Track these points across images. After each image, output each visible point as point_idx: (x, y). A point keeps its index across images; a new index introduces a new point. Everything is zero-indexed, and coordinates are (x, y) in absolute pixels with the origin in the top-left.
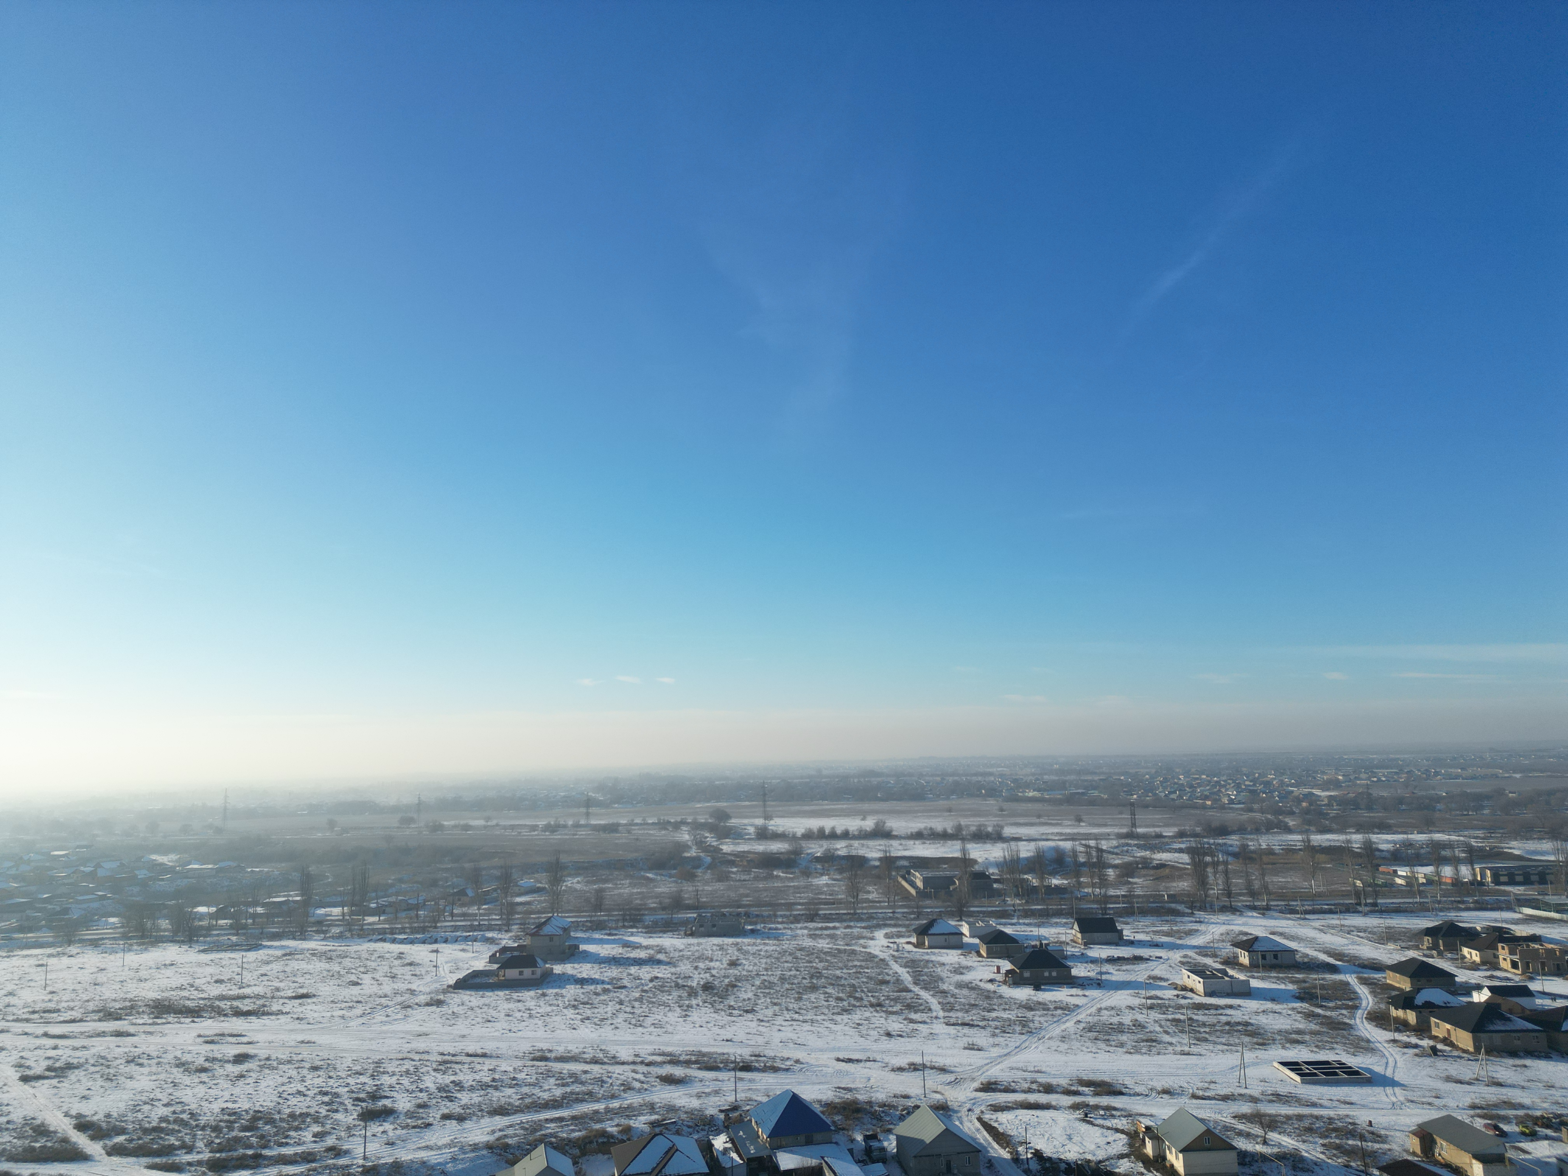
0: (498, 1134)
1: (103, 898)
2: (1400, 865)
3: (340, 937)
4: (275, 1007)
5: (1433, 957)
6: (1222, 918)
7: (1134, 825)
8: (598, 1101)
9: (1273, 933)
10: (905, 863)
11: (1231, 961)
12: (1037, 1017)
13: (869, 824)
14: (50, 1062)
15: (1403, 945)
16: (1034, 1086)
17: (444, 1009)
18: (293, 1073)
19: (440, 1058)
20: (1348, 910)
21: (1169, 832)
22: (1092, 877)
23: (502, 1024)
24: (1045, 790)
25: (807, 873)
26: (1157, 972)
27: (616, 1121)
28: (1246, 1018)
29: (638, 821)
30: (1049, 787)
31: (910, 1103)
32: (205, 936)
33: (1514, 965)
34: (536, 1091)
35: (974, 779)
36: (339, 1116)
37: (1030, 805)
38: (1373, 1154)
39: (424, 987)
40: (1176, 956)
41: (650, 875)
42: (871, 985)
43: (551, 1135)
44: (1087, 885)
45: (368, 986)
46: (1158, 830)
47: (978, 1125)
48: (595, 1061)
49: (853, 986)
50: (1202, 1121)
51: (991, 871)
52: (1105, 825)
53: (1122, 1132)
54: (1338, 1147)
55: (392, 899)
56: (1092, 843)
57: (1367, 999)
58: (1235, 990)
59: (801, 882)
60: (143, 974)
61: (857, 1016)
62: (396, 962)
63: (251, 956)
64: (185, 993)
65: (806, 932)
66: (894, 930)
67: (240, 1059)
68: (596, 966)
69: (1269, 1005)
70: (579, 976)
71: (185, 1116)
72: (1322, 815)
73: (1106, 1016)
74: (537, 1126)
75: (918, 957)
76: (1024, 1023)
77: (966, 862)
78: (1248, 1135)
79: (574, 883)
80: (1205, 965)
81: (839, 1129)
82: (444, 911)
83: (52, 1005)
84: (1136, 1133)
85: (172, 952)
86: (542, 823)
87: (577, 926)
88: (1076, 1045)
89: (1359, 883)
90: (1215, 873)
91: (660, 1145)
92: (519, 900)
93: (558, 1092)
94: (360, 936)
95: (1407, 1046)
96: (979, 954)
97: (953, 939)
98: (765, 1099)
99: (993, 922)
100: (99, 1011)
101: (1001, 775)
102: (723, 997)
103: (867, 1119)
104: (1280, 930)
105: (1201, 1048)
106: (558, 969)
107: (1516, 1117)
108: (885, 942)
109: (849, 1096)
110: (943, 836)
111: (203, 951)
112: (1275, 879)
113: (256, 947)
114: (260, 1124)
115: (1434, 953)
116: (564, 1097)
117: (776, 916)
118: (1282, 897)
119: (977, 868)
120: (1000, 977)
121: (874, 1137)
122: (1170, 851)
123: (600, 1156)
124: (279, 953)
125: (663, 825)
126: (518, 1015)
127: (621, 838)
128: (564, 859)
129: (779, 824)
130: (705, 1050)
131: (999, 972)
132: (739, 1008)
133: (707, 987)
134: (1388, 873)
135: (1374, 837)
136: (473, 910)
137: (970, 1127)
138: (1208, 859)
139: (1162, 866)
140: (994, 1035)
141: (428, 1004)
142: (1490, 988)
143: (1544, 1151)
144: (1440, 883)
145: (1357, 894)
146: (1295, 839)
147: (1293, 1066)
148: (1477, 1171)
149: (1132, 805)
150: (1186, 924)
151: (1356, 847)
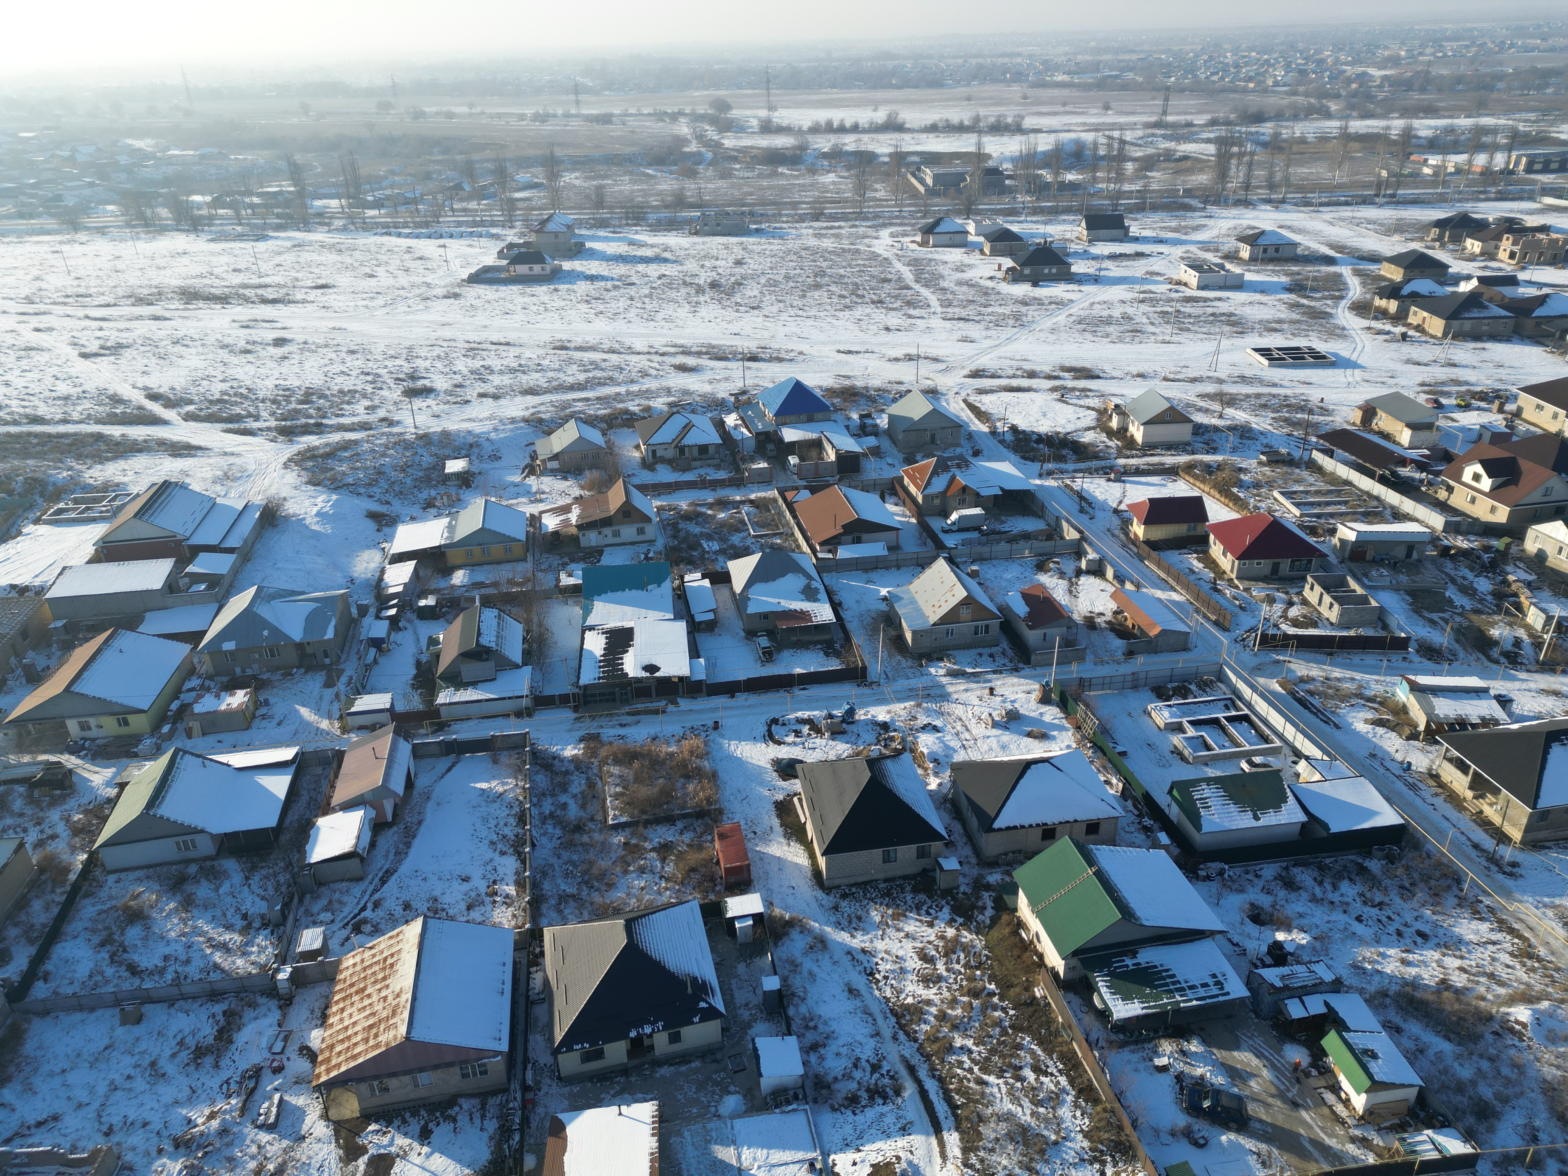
0: (532, 411)
1: (91, 185)
2: (1433, 153)
3: (344, 229)
4: (299, 296)
5: (1433, 248)
6: (1234, 212)
7: (1165, 113)
8: (619, 384)
9: (1281, 227)
10: (916, 159)
11: (1232, 256)
12: (1031, 312)
13: (880, 116)
14: (102, 342)
15: (1409, 236)
16: (1019, 373)
17: (462, 301)
18: (333, 356)
19: (467, 346)
20: (1365, 201)
21: (1200, 120)
22: (1109, 172)
23: (520, 316)
24: (1076, 73)
25: (813, 171)
26: (1155, 268)
27: (637, 402)
28: (1232, 310)
29: (632, 111)
30: (1080, 69)
31: (903, 388)
32: (209, 225)
33: (1512, 256)
34: (561, 375)
35: (1000, 61)
36: (385, 393)
37: (1056, 92)
38: (1316, 425)
39: (440, 280)
40: (1178, 251)
41: (650, 172)
42: (873, 283)
43: (580, 412)
44: (1103, 180)
45: (384, 280)
46: (1189, 118)
47: (963, 405)
48: (613, 351)
49: (856, 284)
50: (1168, 399)
51: (1005, 166)
52: (1134, 113)
53: (1093, 409)
54: (1286, 420)
55: (388, 192)
56: (1116, 134)
57: (1355, 289)
58: (1228, 283)
59: (808, 180)
60: (160, 262)
61: (859, 312)
62: (407, 256)
63: (261, 246)
64: (207, 281)
65: (811, 231)
66: (900, 228)
67: (280, 342)
68: (604, 264)
69: (1258, 297)
70: (588, 273)
71: (243, 391)
72: (1369, 97)
73: (1098, 311)
74: (565, 405)
75: (922, 256)
76: (1017, 317)
77: (980, 157)
78: (1207, 411)
79: (571, 178)
80: (1204, 260)
81: (837, 410)
82: (444, 206)
83: (82, 291)
84: (1106, 410)
85: (180, 241)
86: (529, 111)
87: (580, 223)
88: (1064, 336)
89: (1384, 173)
90: (1239, 165)
91: (678, 422)
92: (518, 195)
93: (582, 377)
94: (365, 230)
95: (1379, 332)
96: (982, 252)
97: (958, 238)
98: (771, 385)
99: (1000, 220)
100: (130, 297)
101: (1030, 56)
102: (730, 293)
103: (863, 401)
104: (1289, 223)
105: (1183, 337)
106: (567, 265)
107: (1458, 392)
108: (890, 241)
109: (847, 383)
110: (960, 129)
111: (212, 240)
112: (1300, 170)
113: (263, 238)
114: (314, 398)
115: (1437, 244)
116: (587, 381)
117: (780, 215)
118: (1300, 189)
119: (991, 163)
120: (1000, 275)
121: (869, 416)
122: (1196, 141)
123: (625, 429)
124: (288, 244)
125: (660, 116)
126: (535, 308)
127: (615, 130)
128: (559, 152)
129: (784, 116)
130: (714, 342)
131: (999, 269)
132: (746, 305)
133: (714, 285)
134: (1418, 162)
135: (1416, 123)
136: (473, 205)
137: (956, 408)
138: (1235, 149)
139: (1185, 158)
140: (987, 329)
141: (445, 297)
142: (1479, 278)
143: (1471, 419)
144: (1469, 172)
145: (1379, 185)
146: (1332, 126)
147: (1264, 352)
148: (1405, 436)
149: (1168, 89)
150: (1195, 218)
151: (1394, 134)
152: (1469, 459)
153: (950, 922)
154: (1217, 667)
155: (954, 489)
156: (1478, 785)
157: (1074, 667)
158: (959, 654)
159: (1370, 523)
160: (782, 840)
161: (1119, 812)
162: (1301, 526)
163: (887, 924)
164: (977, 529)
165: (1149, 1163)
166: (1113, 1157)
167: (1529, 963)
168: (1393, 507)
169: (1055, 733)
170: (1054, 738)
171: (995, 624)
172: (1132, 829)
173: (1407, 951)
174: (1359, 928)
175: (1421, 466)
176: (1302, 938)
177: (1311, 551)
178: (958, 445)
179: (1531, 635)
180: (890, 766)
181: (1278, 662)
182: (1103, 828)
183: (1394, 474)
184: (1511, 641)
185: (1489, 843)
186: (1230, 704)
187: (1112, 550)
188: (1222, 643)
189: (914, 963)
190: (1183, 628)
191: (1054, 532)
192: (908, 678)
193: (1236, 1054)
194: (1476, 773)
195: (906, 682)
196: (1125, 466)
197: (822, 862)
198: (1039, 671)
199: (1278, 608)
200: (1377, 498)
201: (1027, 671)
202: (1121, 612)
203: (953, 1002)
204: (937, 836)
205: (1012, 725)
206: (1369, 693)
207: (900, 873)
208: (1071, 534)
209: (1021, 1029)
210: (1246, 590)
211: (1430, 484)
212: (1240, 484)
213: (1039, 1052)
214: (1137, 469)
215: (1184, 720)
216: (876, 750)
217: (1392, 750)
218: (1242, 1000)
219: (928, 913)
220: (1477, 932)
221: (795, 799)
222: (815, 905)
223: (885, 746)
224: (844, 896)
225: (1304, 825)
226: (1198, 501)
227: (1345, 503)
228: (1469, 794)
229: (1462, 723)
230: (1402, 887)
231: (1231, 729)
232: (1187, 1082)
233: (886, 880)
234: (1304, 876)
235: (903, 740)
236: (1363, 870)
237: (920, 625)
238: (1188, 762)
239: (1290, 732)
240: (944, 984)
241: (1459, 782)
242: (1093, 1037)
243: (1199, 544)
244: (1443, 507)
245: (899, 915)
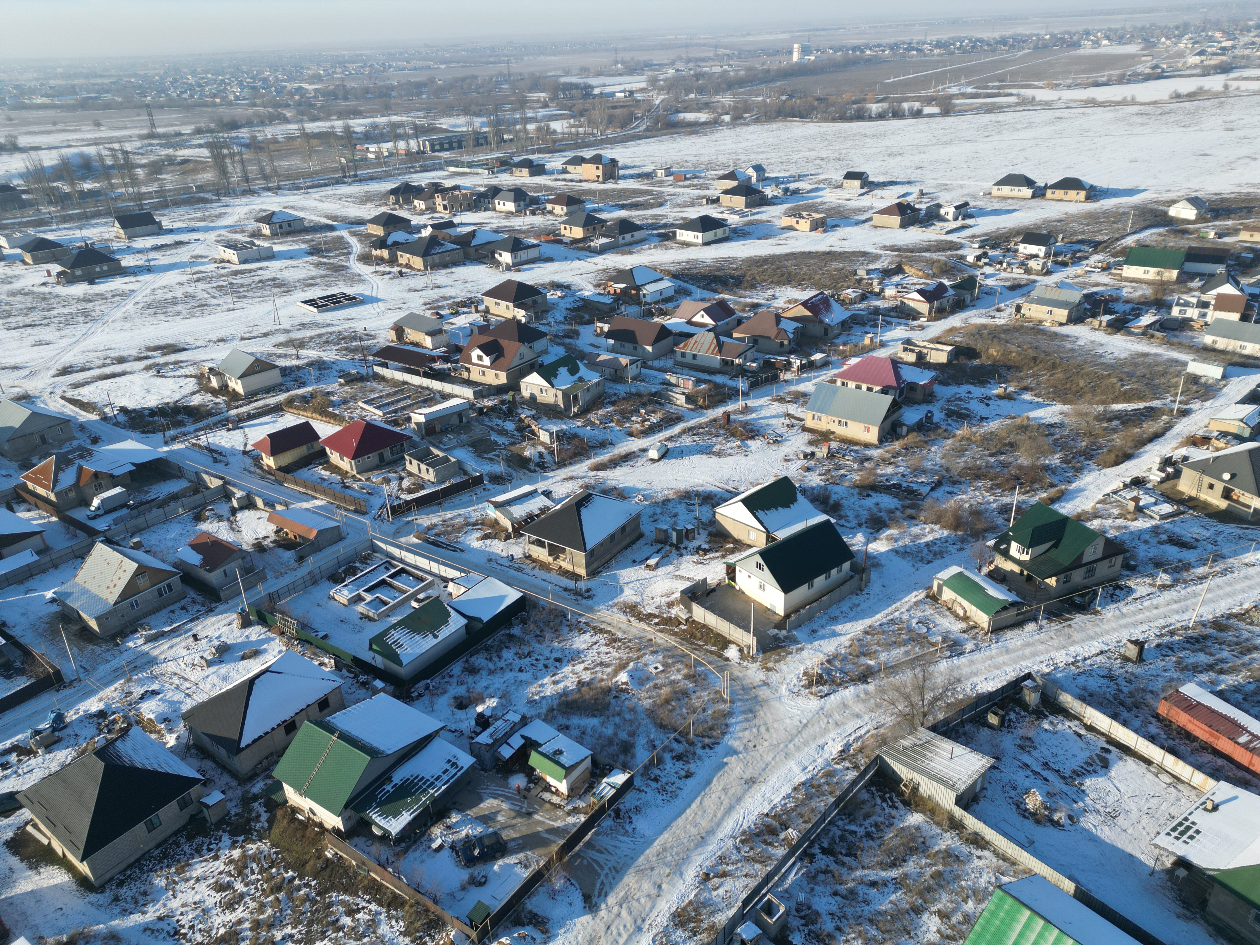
2: (370, 143)
5: (396, 209)
6: (244, 200)
7: (153, 126)
9: (286, 207)
11: (257, 234)
12: (98, 307)
15: (377, 203)
16: (108, 361)
20: (338, 182)
21: (187, 129)
22: (123, 178)
24: (54, 96)
26: (198, 252)
28: (274, 275)
30: (57, 92)
33: (445, 208)
37: (41, 113)
38: (368, 348)
40: (212, 236)
44: (120, 186)
46: (176, 129)
47: (63, 402)
50: (251, 354)
51: (15, 182)
52: (125, 128)
53: (191, 376)
54: (346, 349)
56: (116, 146)
57: (356, 246)
58: (263, 255)
69: (289, 262)
72: (312, 106)
73: (161, 295)
76: (86, 314)
78: (286, 356)
80: (236, 240)
84: (202, 375)
88: (138, 321)
89: (343, 160)
90: (233, 163)
95: (384, 274)
96: (24, 262)
99: (31, 231)
104: (290, 204)
105: (243, 303)
107: (448, 305)
112: (282, 163)
115: (397, 206)
118: (288, 177)
120: (52, 280)
122: (190, 147)
131: (49, 275)
134: (363, 150)
135: (351, 122)
137: (56, 406)
138: (225, 151)
139: (186, 161)
140: (59, 329)
142: (432, 226)
143: (462, 321)
144: (398, 155)
145: (343, 169)
146: (293, 128)
147: (311, 302)
148: (428, 342)
149: (148, 106)
150: (215, 209)
151: (339, 131)
152: (471, 348)
153: (233, 846)
154: (369, 543)
155: (84, 480)
156: (554, 552)
157: (260, 587)
158: (151, 620)
159: (430, 406)
160: (30, 873)
161: (339, 681)
162: (387, 422)
163: (176, 883)
164: (125, 505)
165: (455, 920)
166: (429, 935)
167: (616, 645)
168: (439, 392)
169: (265, 646)
170: (265, 651)
171: (175, 580)
172: (354, 689)
173: (554, 675)
174: (523, 676)
175: (446, 360)
176: (492, 702)
177: (401, 437)
178: (73, 438)
179: (546, 448)
180: (122, 747)
181: (409, 522)
182: (331, 701)
183: (431, 369)
184: (537, 455)
185: (571, 584)
186: (388, 565)
187: (255, 484)
188: (365, 524)
189: (213, 898)
190: (333, 524)
191: (198, 486)
192: (108, 661)
193: (482, 805)
194: (549, 545)
195: (108, 666)
196: (238, 415)
197: (84, 868)
198: (231, 603)
199: (394, 484)
200: (427, 388)
201: (221, 607)
202: (281, 530)
203: (262, 907)
204: (193, 782)
205: (225, 657)
206: (473, 520)
207: (170, 832)
208: (214, 483)
209: (327, 891)
210: (368, 479)
211: (455, 370)
212: (333, 404)
213: (347, 898)
214: (249, 414)
215: (361, 591)
216: (100, 740)
217: (499, 552)
218: (472, 766)
219: (210, 850)
220: (585, 642)
221: (29, 828)
222: (92, 911)
223: (109, 732)
224: (121, 884)
225: (466, 626)
226: (307, 425)
227: (409, 397)
228: (550, 559)
229: (531, 517)
230: (537, 636)
231: (396, 583)
232: (459, 846)
233: (158, 846)
234: (479, 660)
235: (126, 717)
236: (511, 637)
237: (100, 610)
238: (375, 621)
239: (435, 567)
240: (247, 899)
241: (541, 554)
242: (383, 858)
243: (320, 457)
244: (468, 383)
245: (183, 867)
